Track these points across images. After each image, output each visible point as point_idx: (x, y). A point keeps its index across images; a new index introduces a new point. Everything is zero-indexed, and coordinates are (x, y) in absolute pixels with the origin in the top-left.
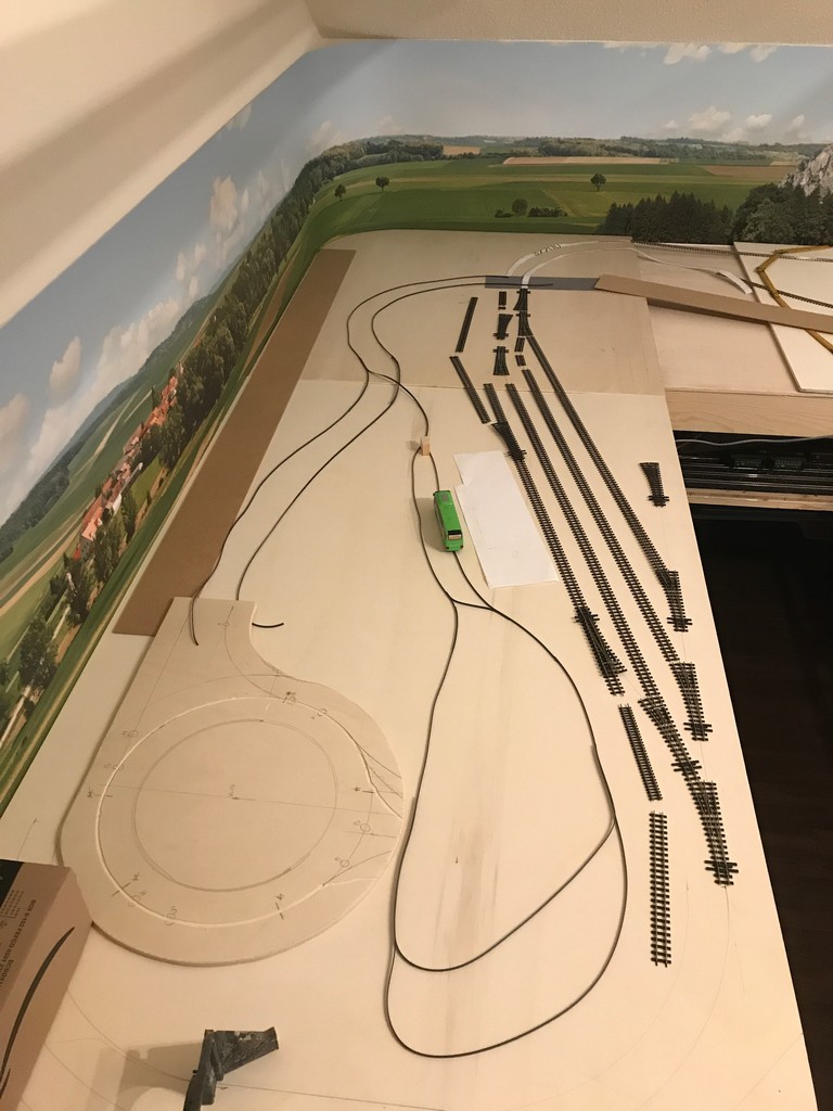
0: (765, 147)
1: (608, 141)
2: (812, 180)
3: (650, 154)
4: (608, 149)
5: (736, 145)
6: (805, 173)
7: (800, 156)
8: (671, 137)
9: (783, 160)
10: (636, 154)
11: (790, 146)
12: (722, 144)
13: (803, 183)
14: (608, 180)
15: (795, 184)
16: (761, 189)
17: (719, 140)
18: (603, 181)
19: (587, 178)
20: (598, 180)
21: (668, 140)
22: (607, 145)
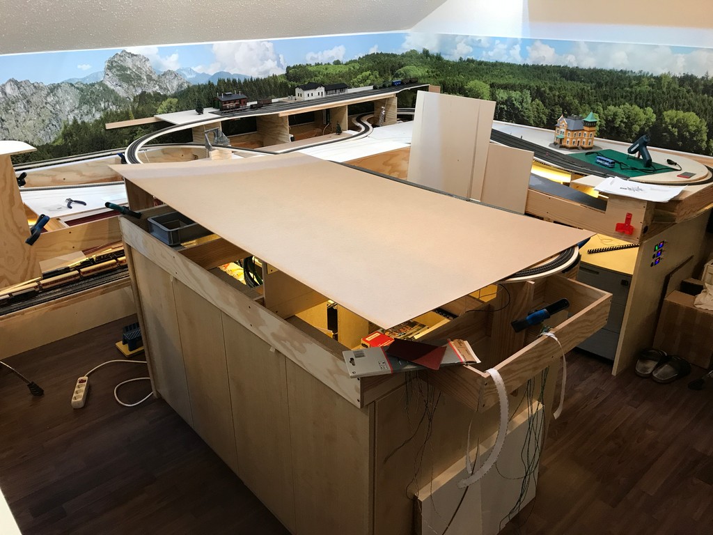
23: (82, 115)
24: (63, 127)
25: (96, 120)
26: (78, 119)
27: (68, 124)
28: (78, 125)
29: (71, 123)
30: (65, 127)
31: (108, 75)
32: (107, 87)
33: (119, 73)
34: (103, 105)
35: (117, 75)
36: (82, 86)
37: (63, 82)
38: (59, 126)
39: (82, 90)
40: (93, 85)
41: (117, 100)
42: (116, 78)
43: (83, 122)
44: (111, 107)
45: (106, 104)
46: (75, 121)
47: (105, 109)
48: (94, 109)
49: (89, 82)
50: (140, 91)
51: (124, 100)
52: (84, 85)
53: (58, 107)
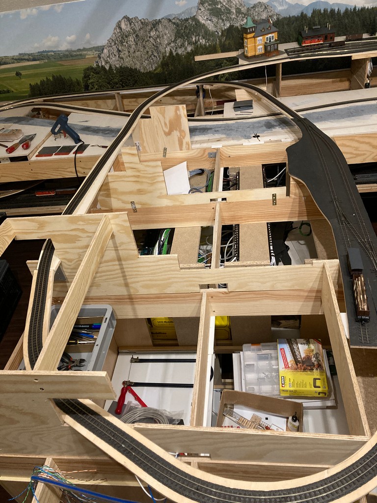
0: (79, 50)
1: (14, 56)
2: (107, 62)
3: (34, 60)
4: (16, 60)
5: (67, 51)
6: (102, 59)
7: (96, 52)
8: (39, 51)
9: (90, 55)
10: (28, 60)
11: (90, 48)
12: (61, 51)
13: (103, 64)
14: (22, 74)
15: (100, 65)
16: (88, 69)
17: (60, 50)
18: (21, 74)
19: (14, 74)
20: (18, 74)
21: (39, 52)
22: (14, 58)
23: (176, 48)
24: (162, 58)
25: (188, 53)
26: (174, 51)
27: (166, 55)
28: (173, 56)
29: (167, 55)
30: (164, 58)
31: (200, 9)
32: (198, 21)
33: (210, 8)
34: (194, 39)
35: (208, 9)
36: (178, 21)
37: (163, 18)
38: (159, 57)
39: (177, 25)
40: (187, 20)
41: (207, 34)
42: (207, 13)
43: (177, 54)
44: (201, 41)
45: (197, 38)
46: (171, 53)
47: (196, 42)
48: (186, 42)
49: (184, 17)
50: (228, 25)
51: (212, 34)
52: (179, 20)
53: (159, 41)
